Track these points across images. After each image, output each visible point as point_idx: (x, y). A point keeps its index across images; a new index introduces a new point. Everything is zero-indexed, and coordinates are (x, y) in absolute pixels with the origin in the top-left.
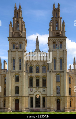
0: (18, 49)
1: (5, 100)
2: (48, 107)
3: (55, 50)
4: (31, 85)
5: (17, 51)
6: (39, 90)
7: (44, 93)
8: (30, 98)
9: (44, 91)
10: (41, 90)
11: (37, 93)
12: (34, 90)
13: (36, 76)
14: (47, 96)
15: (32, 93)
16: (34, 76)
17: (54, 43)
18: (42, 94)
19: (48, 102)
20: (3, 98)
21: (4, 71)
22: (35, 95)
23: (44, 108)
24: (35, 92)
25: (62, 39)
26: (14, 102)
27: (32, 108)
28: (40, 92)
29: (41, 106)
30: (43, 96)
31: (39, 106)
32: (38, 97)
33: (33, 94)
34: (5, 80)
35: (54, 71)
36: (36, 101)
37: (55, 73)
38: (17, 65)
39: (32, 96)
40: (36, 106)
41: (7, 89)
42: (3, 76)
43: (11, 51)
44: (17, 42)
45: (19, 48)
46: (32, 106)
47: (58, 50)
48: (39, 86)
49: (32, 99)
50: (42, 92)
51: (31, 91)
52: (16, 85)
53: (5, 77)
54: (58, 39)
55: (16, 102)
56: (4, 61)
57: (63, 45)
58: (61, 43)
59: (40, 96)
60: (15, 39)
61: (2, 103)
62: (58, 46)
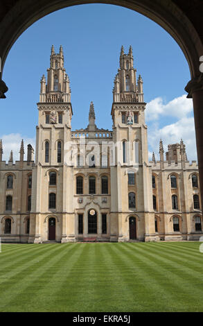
0: (55, 125)
1: (28, 220)
2: (112, 233)
3: (125, 125)
4: (79, 190)
5: (53, 129)
6: (95, 201)
7: (104, 206)
8: (77, 216)
9: (104, 202)
10: (99, 199)
11: (92, 206)
12: (86, 200)
13: (88, 174)
14: (110, 213)
15: (82, 206)
16: (86, 174)
17: (124, 113)
18: (101, 209)
19: (112, 224)
20: (25, 216)
21: (28, 165)
22: (87, 209)
23: (104, 235)
24: (88, 204)
25: (137, 106)
26: (46, 225)
27: (81, 235)
28: (97, 204)
29: (100, 230)
30: (103, 211)
31: (95, 232)
32: (92, 213)
33: (84, 209)
34: (30, 180)
36: (89, 222)
37: (126, 169)
38: (53, 154)
39: (81, 211)
40: (90, 232)
41: (32, 198)
42: (25, 173)
43: (43, 128)
44: (54, 111)
45: (58, 122)
46: (81, 230)
47: (130, 127)
48: (94, 192)
49: (81, 216)
50: (100, 204)
51: (80, 202)
52: (51, 191)
53: (30, 175)
54: (130, 106)
55: (50, 224)
56: (29, 146)
57: (139, 116)
58: (136, 114)
59: (96, 212)
60: (50, 106)
61: (24, 226)
62: (129, 119)
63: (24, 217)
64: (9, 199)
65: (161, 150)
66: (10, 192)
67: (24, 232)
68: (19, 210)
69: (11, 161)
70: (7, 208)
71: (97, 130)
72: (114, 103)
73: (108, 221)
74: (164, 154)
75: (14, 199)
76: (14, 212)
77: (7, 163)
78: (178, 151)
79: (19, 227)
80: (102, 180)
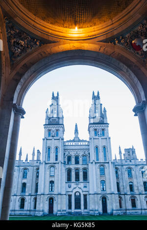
0: (54, 137)
1: (36, 199)
2: (91, 208)
3: (97, 137)
4: (69, 179)
5: (53, 139)
6: (79, 186)
7: (85, 189)
8: (67, 196)
9: (85, 187)
10: (82, 185)
11: (77, 190)
12: (73, 185)
13: (75, 168)
14: (89, 194)
15: (70, 190)
16: (73, 169)
17: (95, 130)
18: (83, 191)
19: (91, 202)
21: (37, 163)
22: (74, 191)
23: (86, 210)
24: (75, 188)
25: (104, 125)
26: (47, 202)
27: (70, 211)
28: (80, 188)
29: (82, 207)
30: (85, 193)
31: (80, 208)
32: (78, 194)
33: (72, 191)
34: (38, 173)
35: (96, 162)
36: (75, 199)
37: (99, 164)
38: (53, 155)
39: (70, 193)
40: (76, 208)
41: (39, 184)
42: (35, 168)
43: (47, 139)
44: (54, 129)
45: (56, 136)
46: (70, 207)
47: (100, 138)
49: (70, 196)
50: (82, 188)
51: (70, 187)
52: (51, 180)
53: (38, 169)
54: (99, 125)
55: (50, 202)
56: (38, 151)
57: (105, 131)
58: (103, 130)
59: (80, 194)
60: (51, 126)
61: (33, 203)
62: (99, 133)
63: (33, 197)
64: (24, 185)
65: (120, 152)
66: (25, 181)
67: (32, 208)
68: (30, 192)
69: (27, 160)
70: (22, 192)
71: (79, 141)
72: (90, 124)
73: (88, 200)
74: (122, 155)
75: (27, 185)
76: (27, 194)
77: (24, 161)
78: (131, 152)
79: (29, 205)
80: (84, 172)
